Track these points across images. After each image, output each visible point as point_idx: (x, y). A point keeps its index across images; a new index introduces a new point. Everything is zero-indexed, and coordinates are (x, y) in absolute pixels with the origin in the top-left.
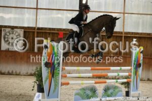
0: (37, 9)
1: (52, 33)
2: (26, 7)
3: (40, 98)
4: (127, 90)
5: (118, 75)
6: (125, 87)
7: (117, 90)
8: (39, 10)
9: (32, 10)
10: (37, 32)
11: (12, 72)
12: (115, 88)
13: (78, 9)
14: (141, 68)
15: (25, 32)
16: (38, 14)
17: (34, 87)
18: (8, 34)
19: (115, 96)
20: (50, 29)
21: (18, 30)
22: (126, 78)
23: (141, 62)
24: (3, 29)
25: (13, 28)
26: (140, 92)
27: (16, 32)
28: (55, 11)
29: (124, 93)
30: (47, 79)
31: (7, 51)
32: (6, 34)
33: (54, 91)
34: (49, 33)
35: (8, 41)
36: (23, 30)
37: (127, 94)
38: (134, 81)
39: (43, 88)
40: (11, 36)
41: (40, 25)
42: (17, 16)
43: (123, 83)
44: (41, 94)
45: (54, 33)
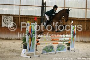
0: (20, 5)
1: (28, 18)
2: (15, 4)
3: (25, 52)
4: (68, 47)
5: (64, 39)
6: (67, 46)
7: (63, 47)
8: (21, 6)
9: (18, 6)
10: (20, 18)
11: (8, 38)
12: (63, 46)
13: (41, 5)
14: (75, 36)
15: (14, 17)
16: (21, 8)
17: (22, 46)
18: (5, 18)
19: (63, 50)
20: (27, 16)
21: (11, 17)
22: (68, 41)
23: (76, 33)
24: (3, 16)
25: (8, 15)
26: (75, 48)
27: (10, 17)
28: (29, 6)
29: (67, 49)
30: (29, 42)
31: (5, 27)
32: (4, 19)
33: (32, 48)
34: (27, 18)
35: (5, 22)
36: (13, 16)
37: (69, 49)
38: (72, 43)
39: (27, 47)
40: (7, 19)
41: (22, 14)
42: (10, 9)
43: (66, 44)
44: (25, 50)
45: (29, 18)
